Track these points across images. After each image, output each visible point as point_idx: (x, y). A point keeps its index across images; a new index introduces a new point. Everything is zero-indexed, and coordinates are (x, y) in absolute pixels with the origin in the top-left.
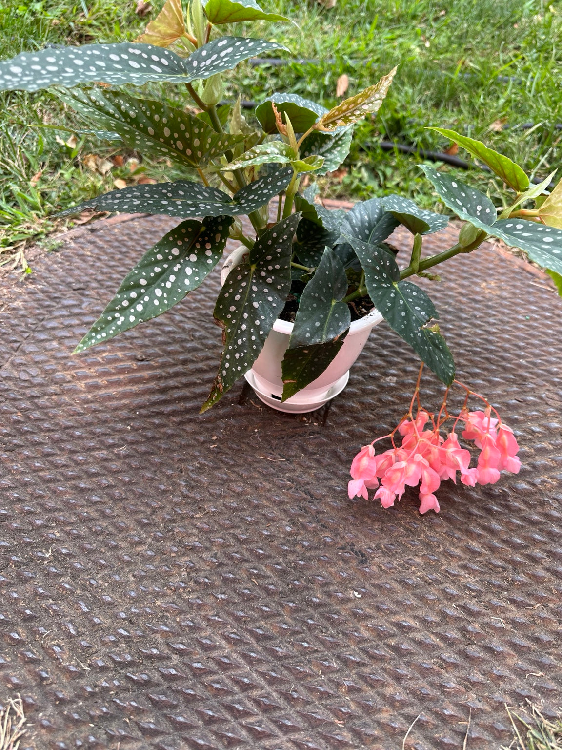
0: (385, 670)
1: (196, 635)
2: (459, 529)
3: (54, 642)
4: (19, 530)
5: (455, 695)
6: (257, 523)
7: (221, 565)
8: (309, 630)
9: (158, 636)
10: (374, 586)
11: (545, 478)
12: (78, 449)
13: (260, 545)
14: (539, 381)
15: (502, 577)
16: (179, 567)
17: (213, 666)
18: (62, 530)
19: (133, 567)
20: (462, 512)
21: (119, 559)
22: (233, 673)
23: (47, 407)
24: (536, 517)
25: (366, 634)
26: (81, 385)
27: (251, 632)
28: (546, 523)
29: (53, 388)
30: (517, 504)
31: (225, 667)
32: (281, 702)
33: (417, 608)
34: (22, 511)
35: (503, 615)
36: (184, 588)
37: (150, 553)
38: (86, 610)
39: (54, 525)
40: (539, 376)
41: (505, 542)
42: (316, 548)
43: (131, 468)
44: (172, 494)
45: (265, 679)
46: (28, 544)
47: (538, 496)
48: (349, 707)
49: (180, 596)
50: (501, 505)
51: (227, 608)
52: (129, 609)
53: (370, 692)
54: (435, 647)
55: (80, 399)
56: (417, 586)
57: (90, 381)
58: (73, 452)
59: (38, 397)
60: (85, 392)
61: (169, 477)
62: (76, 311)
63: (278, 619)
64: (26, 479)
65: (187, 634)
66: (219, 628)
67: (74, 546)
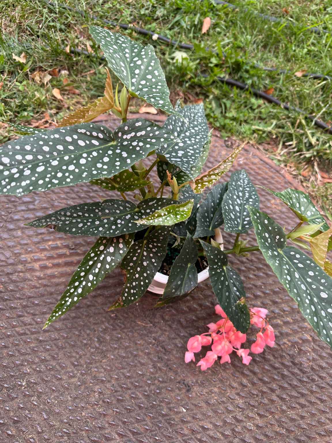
1: (103, 432)
2: (238, 371)
3: (30, 436)
4: (6, 367)
6: (135, 366)
7: (116, 391)
8: (159, 429)
9: (84, 432)
10: (193, 404)
11: (285, 341)
12: (37, 312)
13: (136, 380)
15: (255, 400)
16: (95, 392)
18: (31, 367)
19: (70, 392)
21: (62, 386)
23: (17, 282)
24: (277, 365)
25: (186, 432)
26: (37, 266)
27: (131, 431)
28: (282, 369)
29: (20, 267)
30: (269, 357)
33: (213, 417)
34: (8, 355)
35: (253, 422)
36: (97, 405)
37: (79, 383)
38: (45, 417)
39: (26, 364)
41: (261, 380)
42: (166, 382)
43: (67, 328)
44: (90, 346)
46: (12, 376)
47: (280, 352)
49: (94, 410)
51: (119, 417)
52: (68, 417)
54: (218, 439)
55: (36, 277)
56: (214, 405)
57: (41, 263)
58: (34, 315)
59: (12, 274)
60: (39, 271)
61: (88, 335)
62: (31, 207)
63: (145, 423)
64: (9, 334)
65: (98, 431)
66: (115, 428)
67: (38, 377)
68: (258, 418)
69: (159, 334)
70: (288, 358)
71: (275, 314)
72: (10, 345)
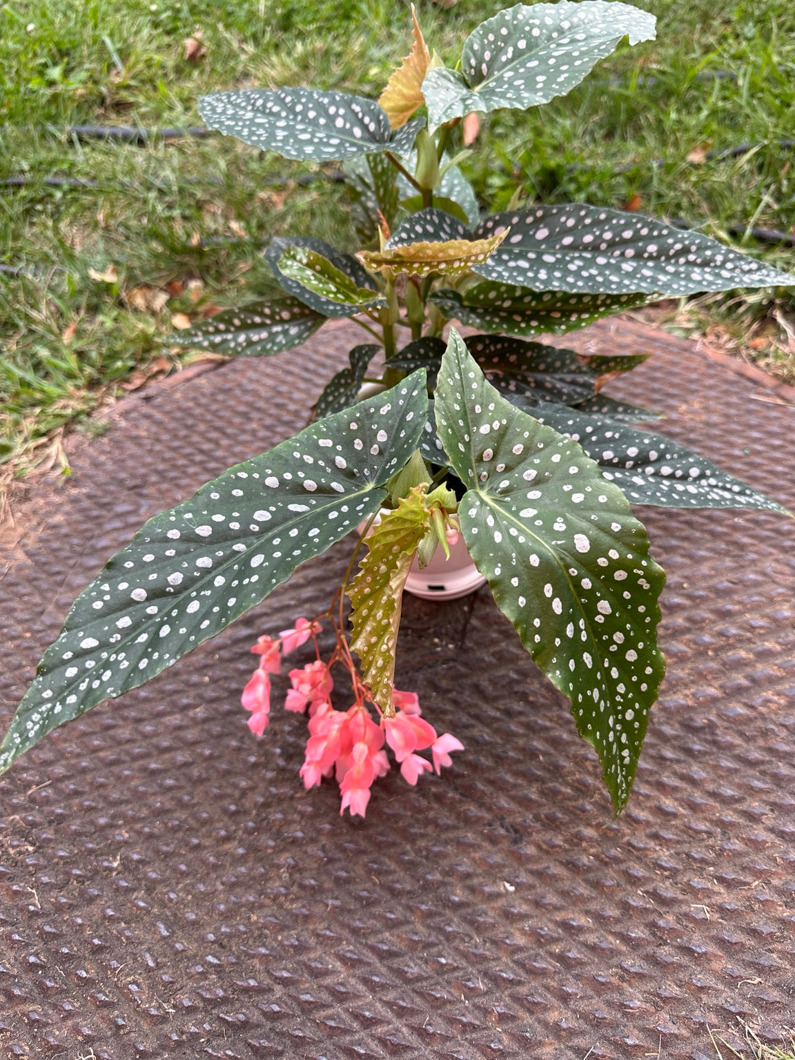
0: (547, 988)
1: (304, 958)
2: (647, 782)
3: (130, 979)
4: (78, 834)
5: (641, 1017)
7: (331, 860)
8: (448, 939)
9: (256, 961)
10: (532, 872)
11: (769, 694)
13: (380, 829)
14: (764, 547)
15: (706, 846)
16: (279, 867)
17: (325, 997)
18: (131, 829)
19: (221, 872)
20: (652, 757)
21: (203, 862)
22: (351, 1005)
24: (755, 755)
25: (520, 940)
27: (373, 949)
28: (770, 762)
30: (729, 738)
31: (341, 997)
32: (414, 1040)
33: (590, 899)
34: (81, 807)
35: (707, 901)
36: (286, 895)
37: (241, 851)
38: (165, 933)
39: (121, 822)
40: (762, 540)
41: (713, 795)
43: (212, 735)
44: (264, 767)
45: (392, 1010)
46: (91, 851)
47: (759, 723)
48: (500, 1041)
49: (281, 906)
50: (706, 741)
51: (341, 918)
52: (218, 929)
53: (528, 1019)
54: (614, 952)
56: (589, 869)
58: (138, 721)
62: (133, 519)
63: (407, 928)
64: (84, 764)
65: (292, 957)
66: (332, 946)
67: (148, 848)
68: (720, 889)
70: (783, 733)
71: (728, 637)
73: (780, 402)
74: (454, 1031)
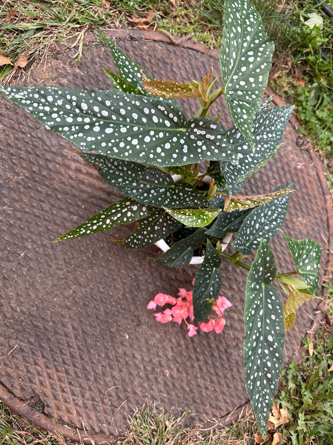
0: (118, 366)
1: (63, 319)
2: (182, 333)
3: (11, 294)
4: (14, 235)
5: (134, 386)
6: (110, 287)
7: (86, 297)
8: (103, 339)
9: (49, 312)
10: (136, 336)
11: (231, 332)
12: (56, 205)
13: (105, 297)
15: (181, 359)
16: (71, 289)
17: (62, 333)
18: (32, 245)
19: (53, 279)
21: (49, 272)
22: (68, 339)
23: (52, 171)
24: (213, 345)
25: (120, 351)
26: (73, 165)
27: (82, 329)
28: (215, 349)
29: (59, 159)
30: (211, 336)
31: (66, 335)
32: (78, 357)
33: (144, 352)
34: (20, 227)
35: (170, 371)
37: (62, 276)
38: (27, 287)
39: (30, 241)
41: (195, 349)
42: (125, 310)
44: (84, 254)
45: (77, 347)
46: (16, 244)
48: (99, 371)
49: (65, 301)
51: (79, 315)
52: (43, 296)
53: (108, 370)
54: (140, 368)
55: (69, 175)
56: (150, 345)
57: (78, 165)
58: (53, 206)
59: (50, 161)
60: (73, 171)
61: (87, 245)
63: (95, 329)
64: (27, 210)
65: (60, 317)
66: (72, 321)
67: (34, 256)
68: (176, 371)
69: (140, 273)
70: (225, 345)
71: (237, 309)
72: (24, 220)
73: (327, 242)
74: (90, 362)
